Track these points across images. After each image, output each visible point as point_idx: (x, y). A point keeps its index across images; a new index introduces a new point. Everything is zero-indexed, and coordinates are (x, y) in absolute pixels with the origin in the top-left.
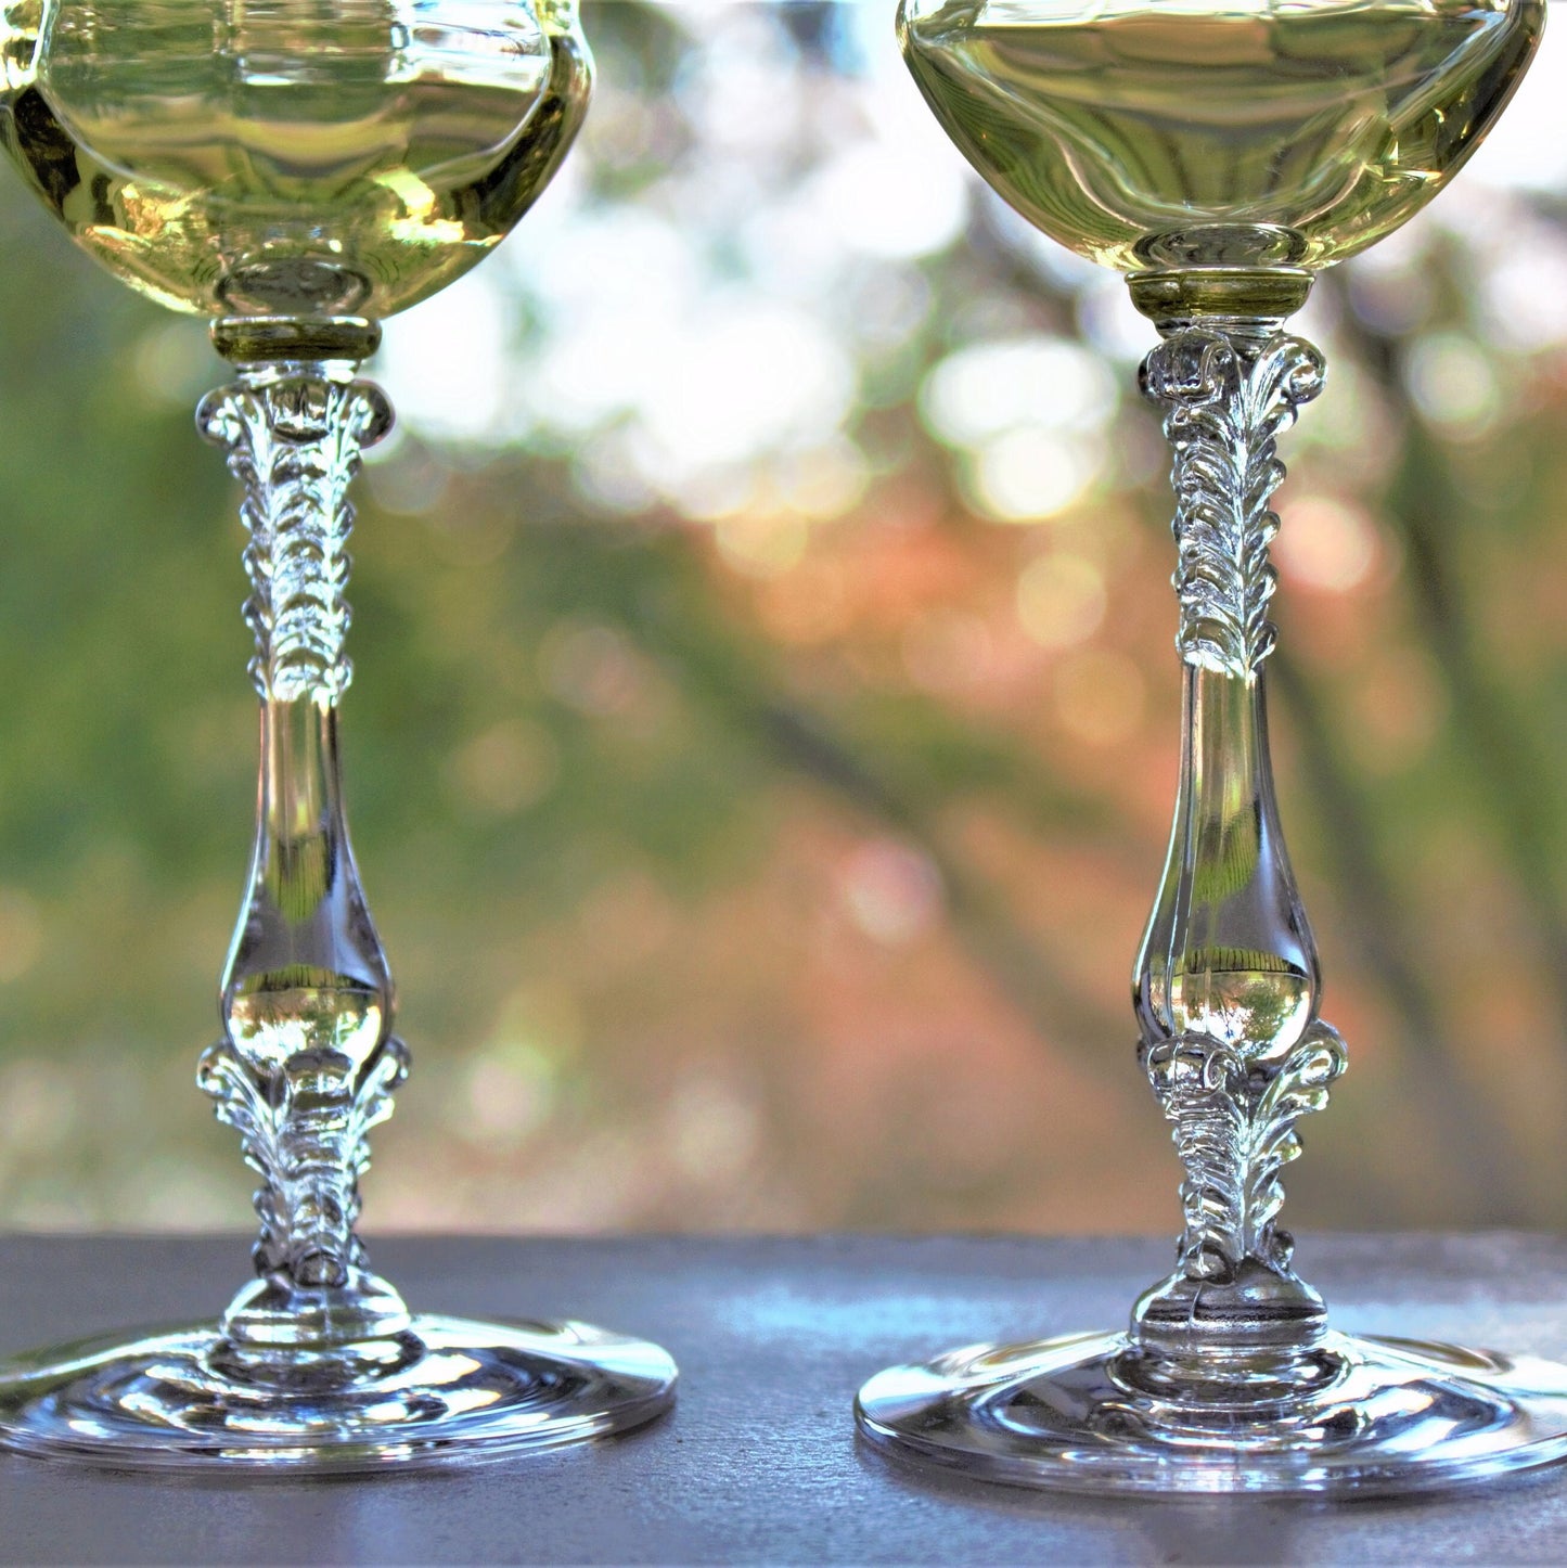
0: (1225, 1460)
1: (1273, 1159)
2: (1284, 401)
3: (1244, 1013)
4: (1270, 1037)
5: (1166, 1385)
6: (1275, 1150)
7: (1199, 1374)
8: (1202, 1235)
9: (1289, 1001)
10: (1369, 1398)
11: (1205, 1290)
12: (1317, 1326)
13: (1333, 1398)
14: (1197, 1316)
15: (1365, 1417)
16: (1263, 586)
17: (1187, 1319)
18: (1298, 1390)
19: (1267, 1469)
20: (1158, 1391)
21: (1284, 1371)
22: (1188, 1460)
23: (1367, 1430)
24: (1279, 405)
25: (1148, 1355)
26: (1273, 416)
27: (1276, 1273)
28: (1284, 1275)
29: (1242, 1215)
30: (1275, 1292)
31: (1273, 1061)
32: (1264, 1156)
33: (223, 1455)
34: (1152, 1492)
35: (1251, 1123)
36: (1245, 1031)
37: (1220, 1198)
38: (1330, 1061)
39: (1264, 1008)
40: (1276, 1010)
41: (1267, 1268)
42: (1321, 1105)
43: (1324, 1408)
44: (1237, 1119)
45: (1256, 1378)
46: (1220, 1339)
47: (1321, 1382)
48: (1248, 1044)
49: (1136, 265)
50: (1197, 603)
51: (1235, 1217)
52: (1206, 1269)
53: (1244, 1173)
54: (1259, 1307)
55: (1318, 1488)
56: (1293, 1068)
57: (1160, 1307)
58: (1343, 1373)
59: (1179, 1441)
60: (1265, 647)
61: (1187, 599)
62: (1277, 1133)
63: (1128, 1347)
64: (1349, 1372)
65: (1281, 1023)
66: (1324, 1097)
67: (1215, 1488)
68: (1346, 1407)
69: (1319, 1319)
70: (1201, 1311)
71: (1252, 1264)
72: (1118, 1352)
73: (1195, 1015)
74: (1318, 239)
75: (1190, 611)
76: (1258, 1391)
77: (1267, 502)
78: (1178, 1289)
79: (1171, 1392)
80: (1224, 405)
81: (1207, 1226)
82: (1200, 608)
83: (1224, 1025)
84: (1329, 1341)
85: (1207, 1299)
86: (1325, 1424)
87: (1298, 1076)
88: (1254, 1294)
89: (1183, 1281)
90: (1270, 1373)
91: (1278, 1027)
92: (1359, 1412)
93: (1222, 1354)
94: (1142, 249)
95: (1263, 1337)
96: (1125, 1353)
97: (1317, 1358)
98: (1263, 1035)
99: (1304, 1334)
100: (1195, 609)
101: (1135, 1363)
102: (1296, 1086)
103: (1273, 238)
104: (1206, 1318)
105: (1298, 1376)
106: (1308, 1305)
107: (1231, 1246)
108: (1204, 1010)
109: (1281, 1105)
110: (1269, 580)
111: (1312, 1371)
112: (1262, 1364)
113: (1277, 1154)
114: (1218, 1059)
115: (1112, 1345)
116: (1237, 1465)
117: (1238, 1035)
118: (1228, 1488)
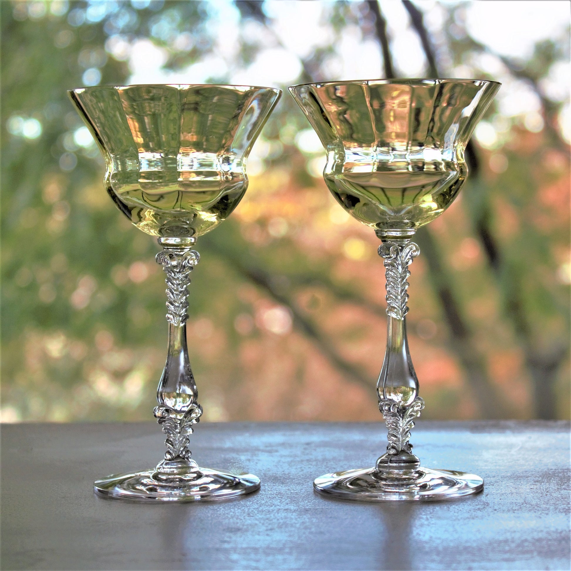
0: (397, 494)
1: (407, 428)
2: (410, 257)
3: (401, 395)
4: (407, 401)
5: (384, 478)
6: (408, 425)
7: (392, 476)
8: (392, 444)
9: (411, 392)
10: (430, 481)
11: (392, 457)
12: (417, 465)
13: (421, 481)
14: (390, 462)
15: (429, 485)
16: (405, 299)
17: (388, 463)
18: (414, 479)
19: (406, 495)
20: (382, 479)
21: (410, 475)
22: (389, 494)
23: (430, 487)
24: (409, 258)
25: (380, 472)
26: (407, 261)
27: (408, 453)
28: (410, 453)
29: (401, 440)
30: (408, 458)
31: (407, 406)
32: (406, 427)
33: (157, 499)
34: (382, 501)
35: (403, 419)
36: (401, 399)
37: (395, 436)
38: (421, 406)
39: (405, 394)
40: (408, 395)
41: (407, 452)
42: (418, 416)
43: (419, 483)
44: (399, 419)
45: (404, 477)
46: (395, 468)
47: (419, 477)
48: (402, 402)
49: (376, 228)
50: (390, 303)
51: (399, 441)
52: (392, 452)
53: (401, 430)
54: (404, 461)
55: (418, 499)
56: (413, 407)
57: (382, 461)
58: (424, 476)
59: (387, 490)
60: (406, 312)
61: (388, 302)
62: (409, 421)
63: (375, 470)
64: (425, 475)
65: (410, 397)
66: (419, 414)
67: (395, 500)
68: (425, 483)
69: (418, 463)
70: (391, 461)
71: (403, 451)
72: (373, 471)
73: (390, 395)
74: (417, 223)
75: (389, 304)
76: (405, 479)
77: (406, 280)
78: (386, 457)
79: (385, 480)
80: (396, 258)
81: (393, 443)
82: (391, 304)
83: (397, 398)
84: (420, 469)
85: (393, 459)
86: (420, 487)
87: (414, 409)
88: (404, 458)
89: (388, 455)
90: (407, 475)
91: (409, 398)
92: (428, 484)
93: (396, 471)
94: (378, 225)
95: (406, 467)
96: (375, 472)
97: (417, 472)
98: (406, 400)
99: (414, 467)
100: (390, 304)
101: (377, 473)
102: (413, 411)
103: (408, 223)
104: (392, 463)
105: (414, 476)
106: (416, 460)
107: (398, 448)
108: (392, 394)
109: (409, 415)
110: (407, 298)
111: (417, 475)
112: (405, 474)
113: (409, 427)
114: (394, 405)
115: (372, 470)
116: (400, 495)
117: (400, 400)
118: (398, 499)
